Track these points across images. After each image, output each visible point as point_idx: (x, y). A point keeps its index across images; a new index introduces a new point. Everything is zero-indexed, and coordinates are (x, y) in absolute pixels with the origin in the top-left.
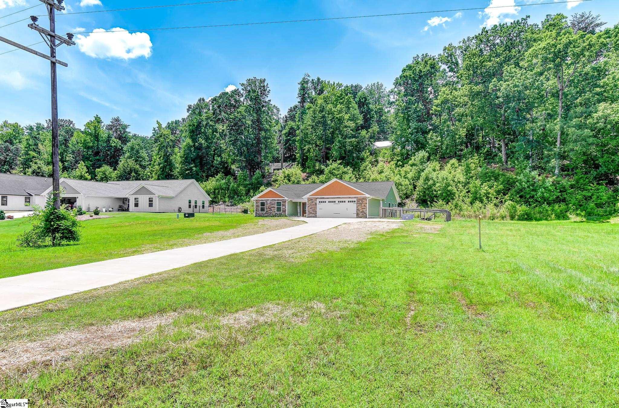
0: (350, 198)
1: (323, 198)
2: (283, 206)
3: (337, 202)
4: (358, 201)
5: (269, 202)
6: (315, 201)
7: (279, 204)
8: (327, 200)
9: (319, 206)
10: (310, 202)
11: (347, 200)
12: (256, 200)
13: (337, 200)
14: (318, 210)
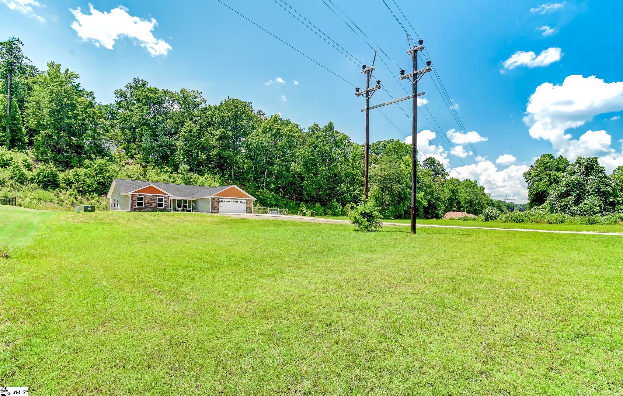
0: (242, 199)
1: (224, 198)
2: (165, 201)
3: (232, 202)
4: (247, 202)
5: (148, 197)
6: (218, 201)
7: (160, 200)
8: (226, 200)
9: (220, 204)
10: (213, 201)
11: (239, 201)
12: (132, 195)
13: (233, 201)
14: (219, 208)
